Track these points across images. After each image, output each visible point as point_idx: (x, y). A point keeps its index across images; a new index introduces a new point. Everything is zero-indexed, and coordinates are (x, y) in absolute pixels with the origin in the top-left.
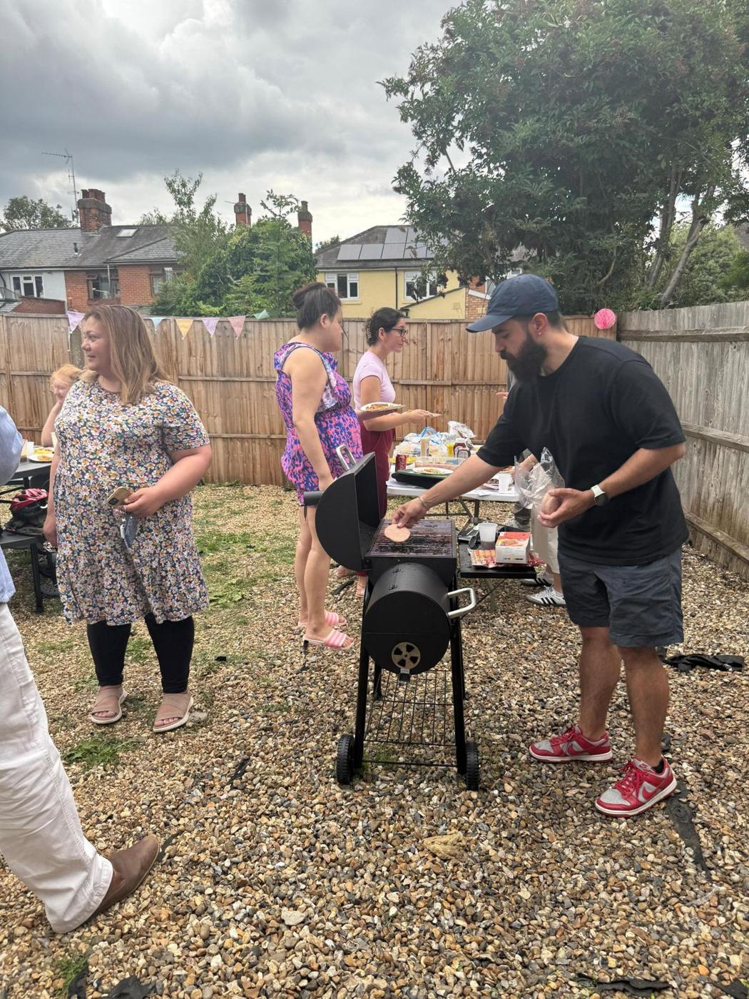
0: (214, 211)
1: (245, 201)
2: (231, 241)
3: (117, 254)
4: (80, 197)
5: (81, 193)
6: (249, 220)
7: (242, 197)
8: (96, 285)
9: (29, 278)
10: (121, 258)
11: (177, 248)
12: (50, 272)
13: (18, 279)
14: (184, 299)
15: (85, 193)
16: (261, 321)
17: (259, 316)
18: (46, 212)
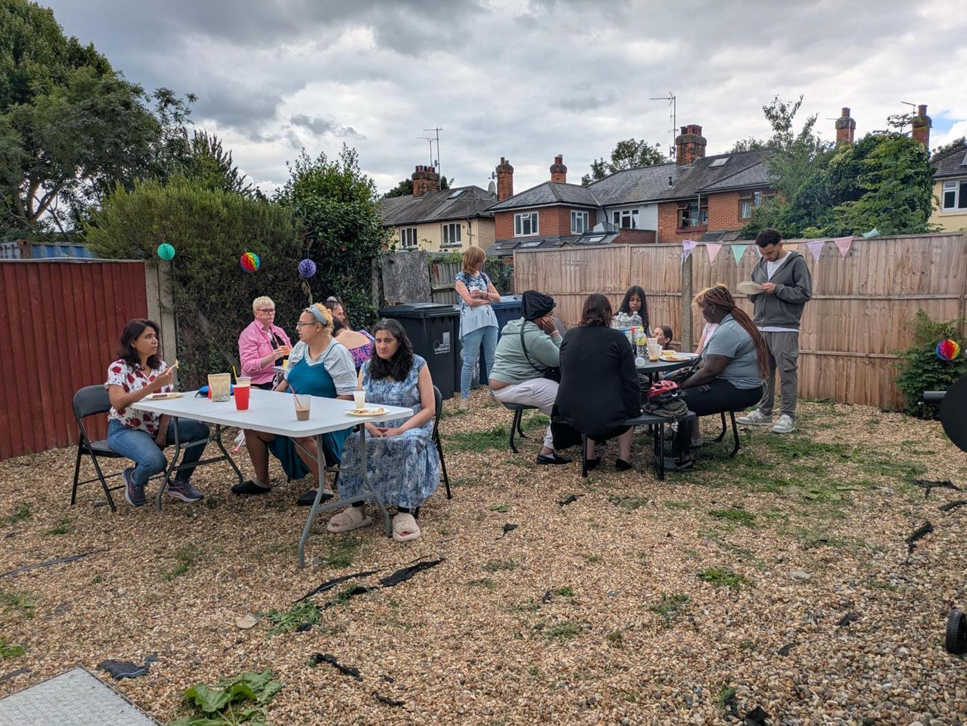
0: (814, 131)
1: (849, 115)
2: (834, 160)
3: (708, 183)
4: (679, 133)
5: (680, 130)
6: (852, 134)
7: (846, 111)
8: (686, 214)
9: (628, 212)
10: (713, 187)
11: (772, 172)
12: (646, 206)
13: (618, 213)
14: (776, 222)
15: (684, 130)
16: (870, 239)
17: (867, 235)
18: (646, 151)
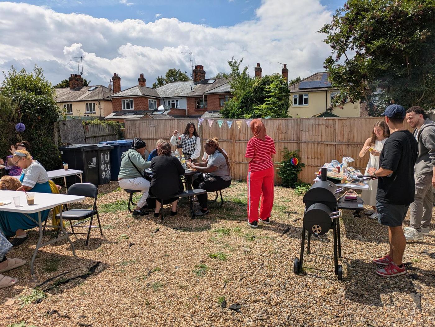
0: (247, 72)
1: (259, 66)
2: (254, 85)
3: (207, 90)
4: (194, 68)
5: (195, 67)
6: (261, 73)
7: (258, 64)
8: (198, 103)
9: (174, 101)
10: (209, 92)
11: (231, 88)
12: (181, 98)
13: (170, 101)
14: (234, 109)
15: (196, 67)
16: (267, 120)
17: (266, 118)
18: (181, 74)
